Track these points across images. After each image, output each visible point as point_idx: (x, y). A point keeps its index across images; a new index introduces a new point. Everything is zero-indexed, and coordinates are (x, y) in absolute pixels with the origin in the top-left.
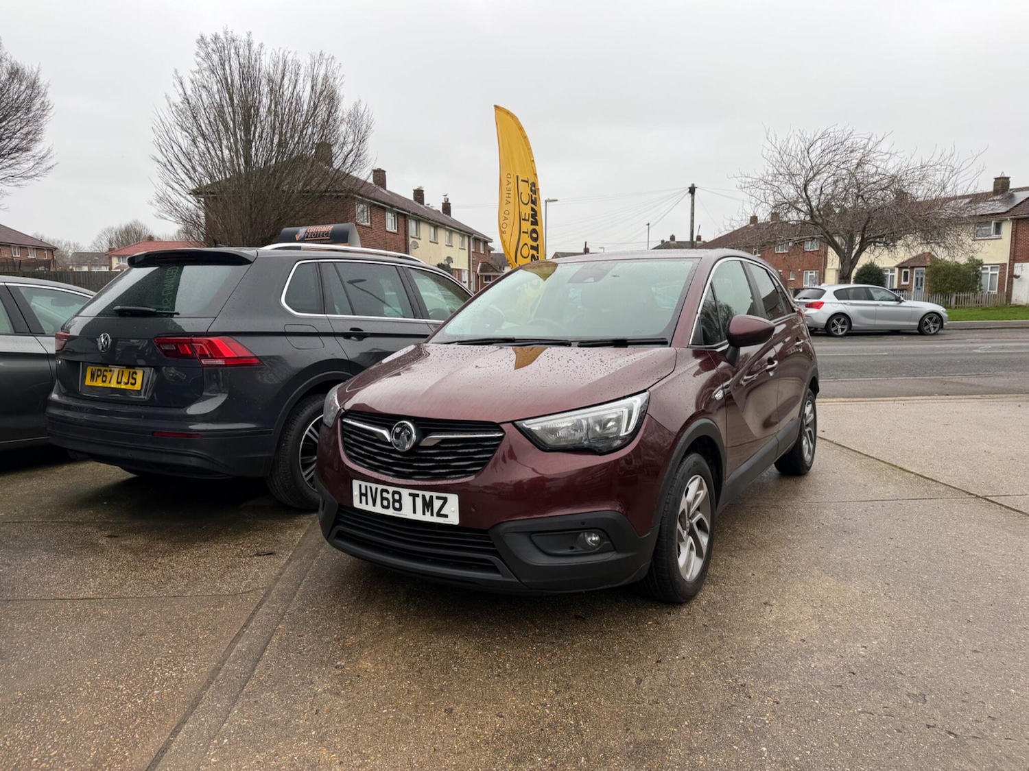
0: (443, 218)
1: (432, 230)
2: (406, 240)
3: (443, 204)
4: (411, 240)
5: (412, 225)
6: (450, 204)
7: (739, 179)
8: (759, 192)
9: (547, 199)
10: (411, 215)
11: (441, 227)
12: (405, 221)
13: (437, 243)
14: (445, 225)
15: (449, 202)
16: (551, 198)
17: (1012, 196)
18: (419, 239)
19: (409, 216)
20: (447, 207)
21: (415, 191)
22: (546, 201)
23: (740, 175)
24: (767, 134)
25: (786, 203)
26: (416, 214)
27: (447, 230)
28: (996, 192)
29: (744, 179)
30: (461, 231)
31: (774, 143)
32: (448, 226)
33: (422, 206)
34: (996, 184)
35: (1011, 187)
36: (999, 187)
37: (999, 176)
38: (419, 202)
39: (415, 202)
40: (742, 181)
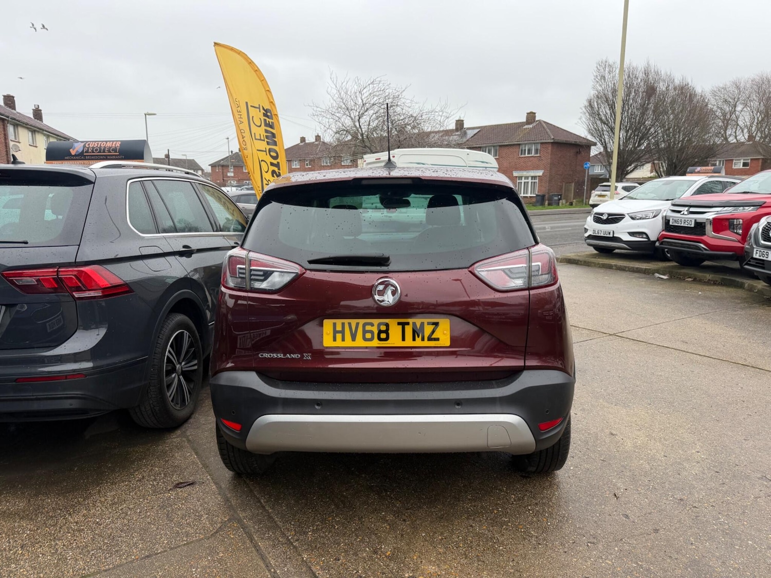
0: (37, 123)
1: (30, 134)
2: (6, 143)
3: (33, 110)
4: (11, 144)
5: (11, 129)
6: (41, 110)
7: (313, 107)
8: (325, 121)
9: (146, 112)
10: (10, 119)
11: (38, 132)
12: (4, 125)
13: (36, 147)
14: (43, 130)
15: (40, 108)
16: (150, 112)
17: (465, 133)
18: (19, 143)
19: (8, 121)
20: (38, 114)
21: (4, 96)
22: (146, 115)
23: (312, 105)
24: (331, 74)
25: (344, 130)
26: (14, 119)
27: (45, 135)
28: (457, 130)
29: (315, 109)
30: (58, 136)
31: (335, 83)
32: (46, 131)
33: (13, 111)
34: (456, 124)
35: (465, 127)
36: (459, 126)
37: (457, 119)
38: (10, 107)
39: (6, 107)
40: (313, 109)
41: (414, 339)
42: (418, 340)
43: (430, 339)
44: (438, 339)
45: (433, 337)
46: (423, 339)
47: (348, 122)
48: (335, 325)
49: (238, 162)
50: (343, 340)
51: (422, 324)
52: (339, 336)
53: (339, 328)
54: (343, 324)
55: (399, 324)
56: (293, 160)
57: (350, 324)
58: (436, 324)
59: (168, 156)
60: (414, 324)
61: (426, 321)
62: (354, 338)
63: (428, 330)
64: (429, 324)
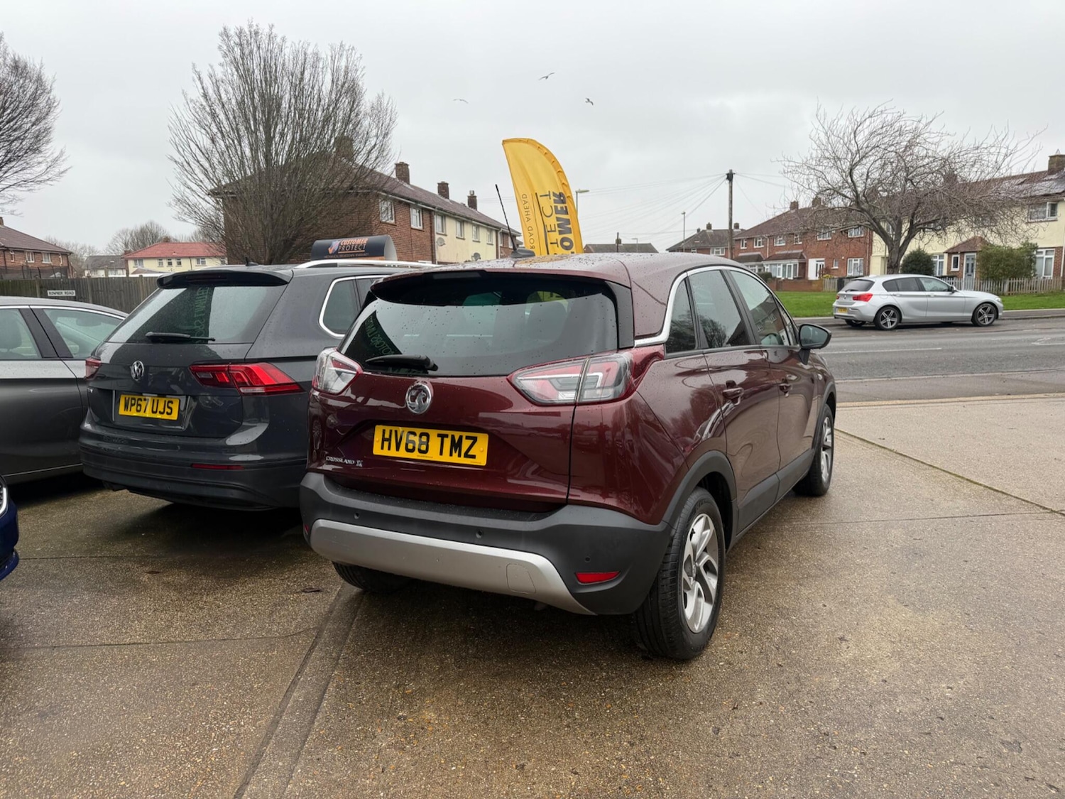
0: (469, 213)
1: (458, 225)
2: (431, 237)
3: (469, 197)
4: (437, 237)
5: (437, 221)
6: (475, 197)
7: (783, 163)
8: (803, 178)
9: (577, 190)
10: (436, 210)
11: (467, 222)
12: (430, 217)
13: (464, 239)
14: (471, 219)
15: (475, 195)
16: (582, 189)
18: (446, 235)
19: (434, 211)
20: (472, 201)
21: (439, 184)
22: (577, 193)
23: (782, 159)
25: (830, 189)
26: (441, 209)
27: (474, 225)
28: (1051, 171)
29: (787, 164)
30: (488, 225)
32: (474, 220)
33: (447, 200)
34: (1051, 162)
36: (1054, 166)
37: (1053, 154)
38: (444, 196)
39: (440, 197)
40: (784, 165)
41: (451, 455)
42: (455, 455)
43: (467, 455)
44: (474, 457)
45: (470, 453)
46: (459, 456)
47: (835, 177)
48: (384, 431)
49: (704, 242)
50: (389, 449)
51: (461, 438)
52: (386, 444)
53: (387, 436)
54: (391, 431)
55: (439, 435)
56: (777, 236)
57: (396, 432)
58: (475, 440)
59: (619, 241)
60: (453, 437)
61: (465, 434)
62: (398, 449)
63: (466, 444)
64: (468, 438)
